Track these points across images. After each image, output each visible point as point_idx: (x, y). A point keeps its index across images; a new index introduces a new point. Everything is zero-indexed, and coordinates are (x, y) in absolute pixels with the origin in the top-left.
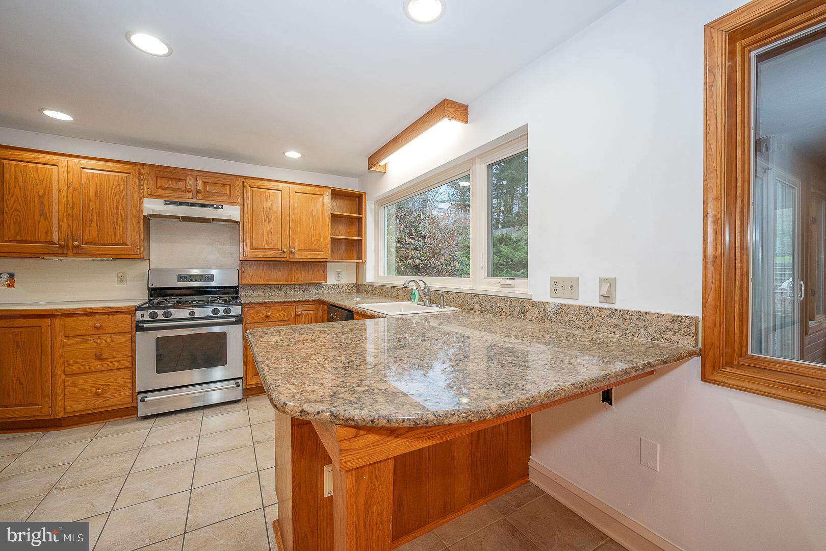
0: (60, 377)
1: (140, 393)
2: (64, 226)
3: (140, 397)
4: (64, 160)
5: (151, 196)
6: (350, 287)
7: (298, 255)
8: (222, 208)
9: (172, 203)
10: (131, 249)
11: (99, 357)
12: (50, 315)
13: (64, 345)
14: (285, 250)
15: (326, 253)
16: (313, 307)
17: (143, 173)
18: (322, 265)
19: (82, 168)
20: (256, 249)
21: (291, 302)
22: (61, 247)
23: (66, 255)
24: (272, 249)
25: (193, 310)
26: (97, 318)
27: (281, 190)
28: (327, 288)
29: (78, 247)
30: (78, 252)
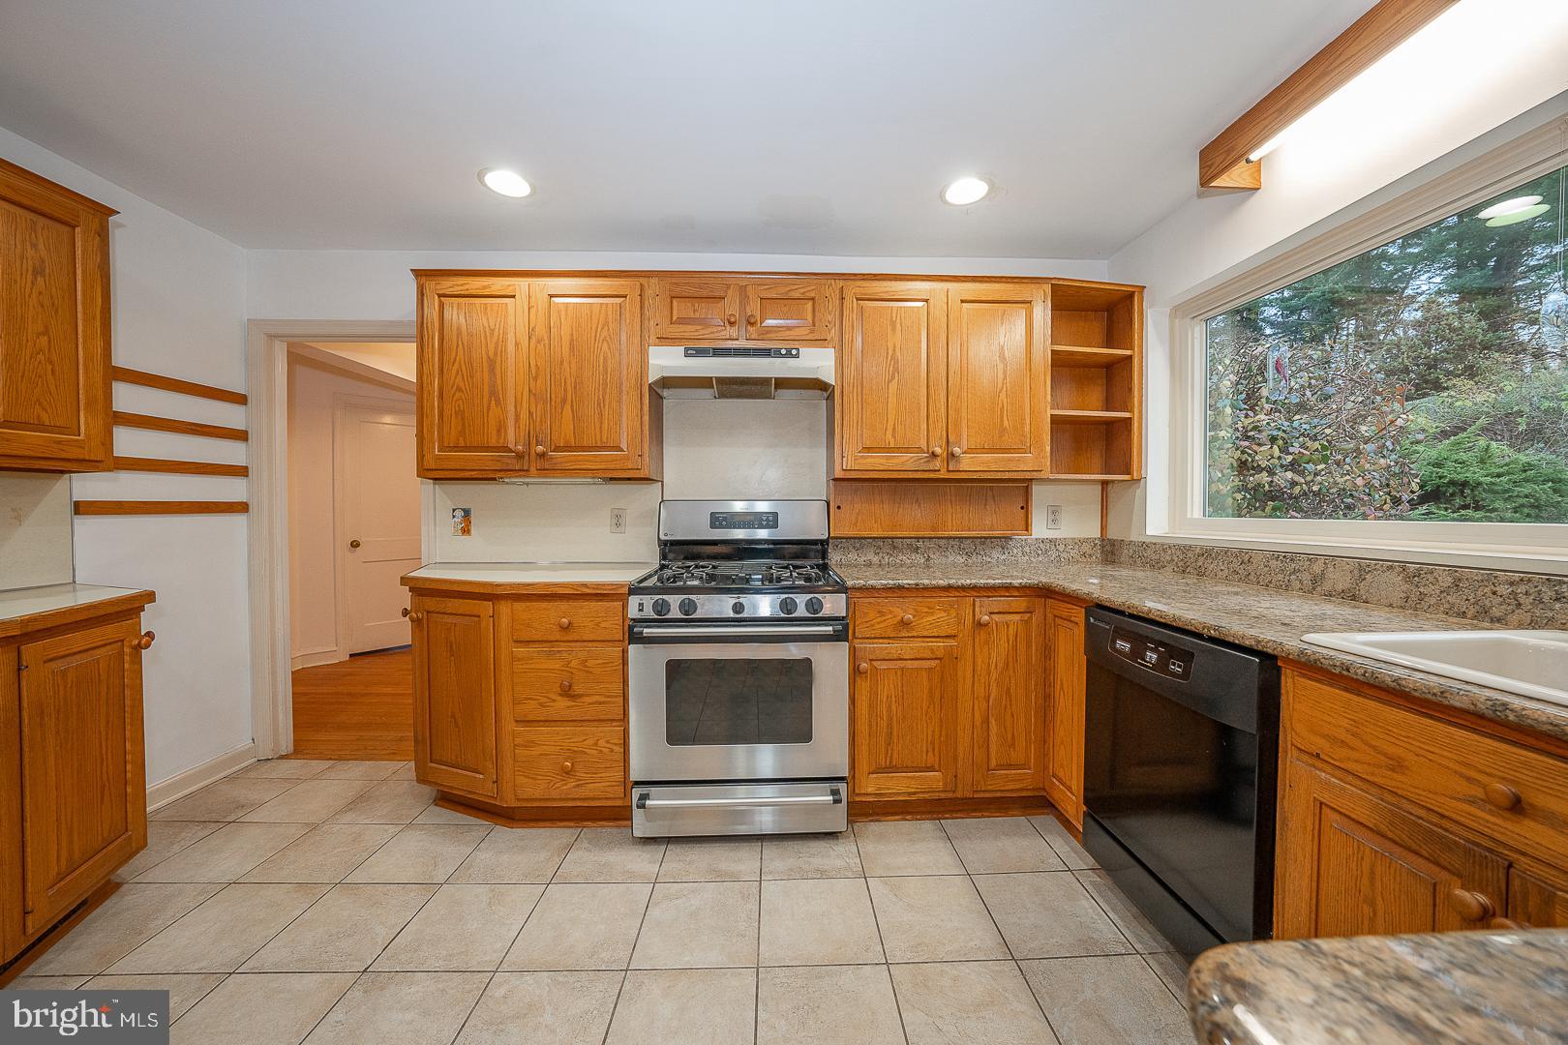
0: (509, 726)
1: (637, 783)
2: (524, 415)
3: (636, 793)
4: (522, 283)
5: (664, 340)
6: (1086, 548)
7: (970, 464)
8: (797, 356)
9: (701, 352)
10: (627, 458)
11: (567, 692)
12: (491, 595)
13: (513, 658)
14: (938, 450)
15: (1037, 457)
16: (1021, 603)
17: (649, 292)
18: (1018, 490)
19: (551, 296)
20: (869, 449)
21: (963, 588)
22: (520, 456)
23: (524, 472)
24: (907, 450)
25: (741, 600)
26: (564, 606)
27: (926, 301)
28: (1027, 549)
29: (542, 455)
30: (546, 467)
